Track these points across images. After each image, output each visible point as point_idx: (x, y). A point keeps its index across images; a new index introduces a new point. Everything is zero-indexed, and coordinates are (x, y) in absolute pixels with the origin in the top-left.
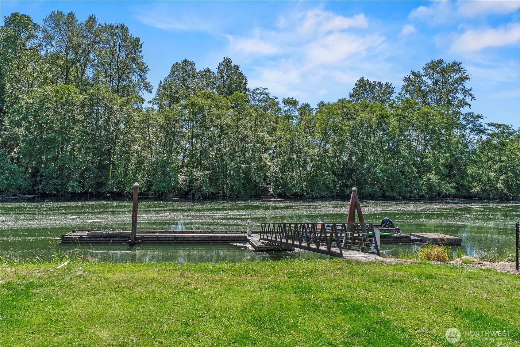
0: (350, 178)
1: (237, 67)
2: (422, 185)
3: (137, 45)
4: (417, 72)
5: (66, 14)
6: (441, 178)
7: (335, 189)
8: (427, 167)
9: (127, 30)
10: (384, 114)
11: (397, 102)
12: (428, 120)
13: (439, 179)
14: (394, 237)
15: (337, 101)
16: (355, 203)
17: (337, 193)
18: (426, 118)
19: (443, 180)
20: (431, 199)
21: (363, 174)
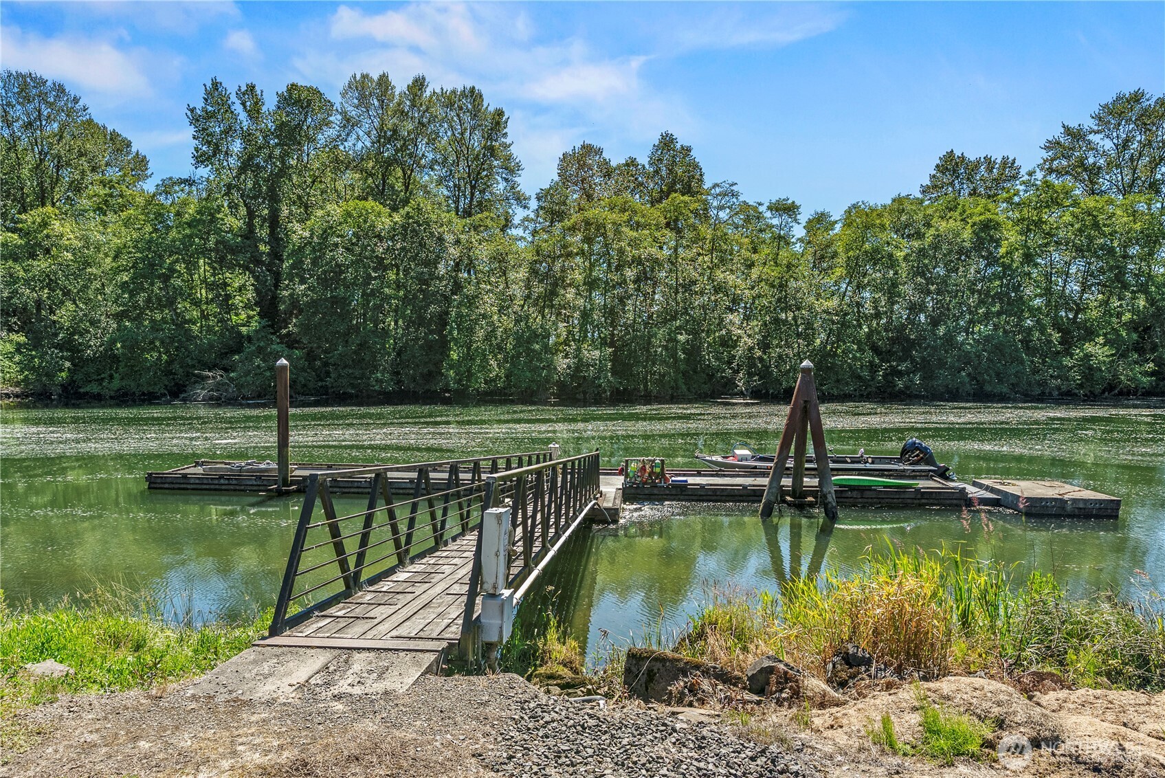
0: (906, 356)
1: (687, 150)
2: (1071, 368)
3: (498, 123)
4: (1077, 126)
5: (376, 78)
6: (1117, 352)
7: (873, 379)
8: (1086, 329)
9: (481, 96)
10: (991, 220)
11: (1021, 193)
12: (1096, 225)
13: (1112, 355)
14: (918, 490)
15: (890, 202)
16: (805, 402)
17: (878, 387)
18: (1092, 223)
19: (1123, 356)
20: (1092, 399)
21: (935, 348)
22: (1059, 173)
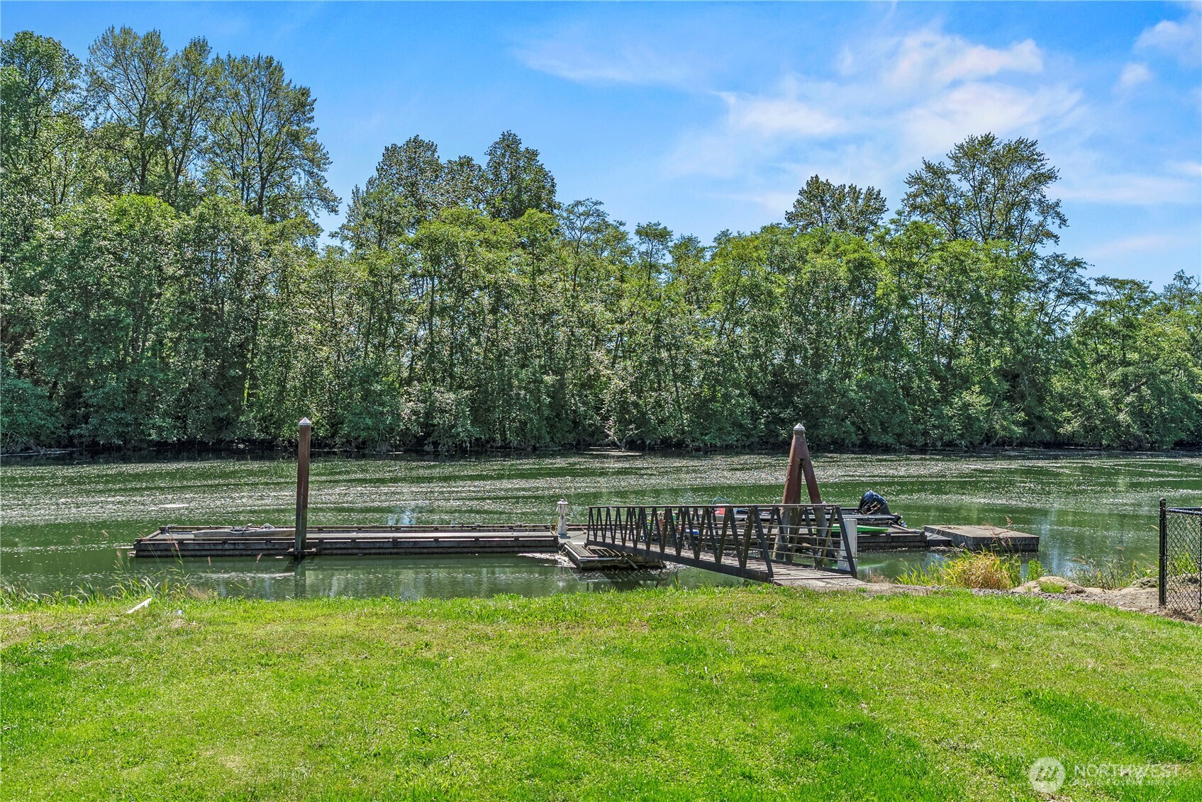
0: (788, 402)
1: (532, 154)
2: (951, 418)
3: (304, 105)
4: (937, 164)
5: (141, 34)
6: (992, 402)
7: (755, 427)
8: (962, 377)
9: (281, 70)
10: (864, 259)
11: (893, 232)
12: (964, 271)
13: (988, 405)
14: (888, 535)
15: (759, 231)
16: (801, 460)
17: (759, 437)
18: (959, 266)
19: (998, 405)
20: (973, 450)
21: (818, 395)
22: (924, 210)
